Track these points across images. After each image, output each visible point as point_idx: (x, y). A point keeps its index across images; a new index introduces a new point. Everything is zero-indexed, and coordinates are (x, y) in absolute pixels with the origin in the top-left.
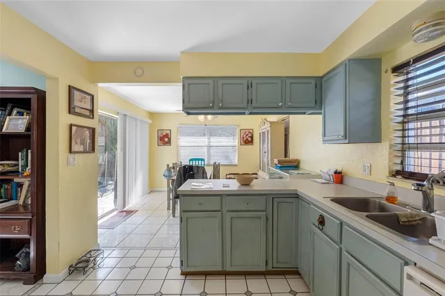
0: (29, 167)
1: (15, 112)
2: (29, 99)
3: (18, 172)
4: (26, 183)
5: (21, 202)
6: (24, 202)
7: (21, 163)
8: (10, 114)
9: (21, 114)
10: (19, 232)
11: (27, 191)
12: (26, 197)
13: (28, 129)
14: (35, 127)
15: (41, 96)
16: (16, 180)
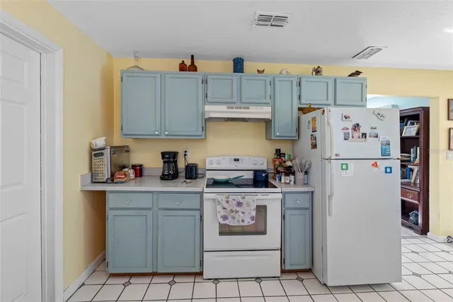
0: (418, 158)
1: (409, 123)
2: (418, 115)
3: (410, 161)
4: (416, 169)
5: (412, 181)
6: (415, 181)
7: (412, 155)
8: (406, 125)
9: (413, 124)
10: (412, 198)
11: (417, 174)
12: (416, 179)
13: (418, 133)
14: (422, 131)
15: (426, 111)
16: (409, 166)
